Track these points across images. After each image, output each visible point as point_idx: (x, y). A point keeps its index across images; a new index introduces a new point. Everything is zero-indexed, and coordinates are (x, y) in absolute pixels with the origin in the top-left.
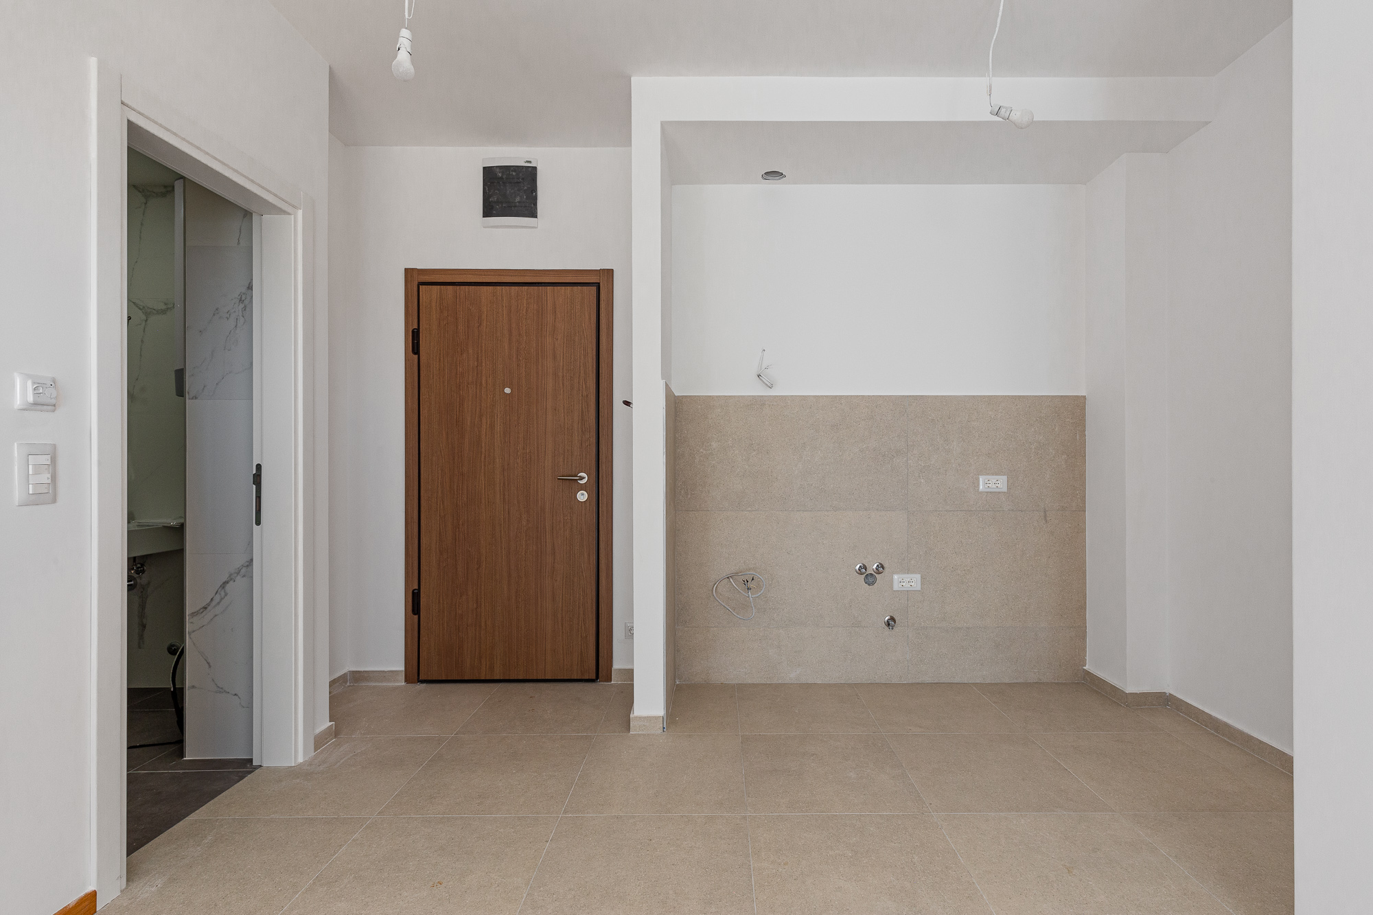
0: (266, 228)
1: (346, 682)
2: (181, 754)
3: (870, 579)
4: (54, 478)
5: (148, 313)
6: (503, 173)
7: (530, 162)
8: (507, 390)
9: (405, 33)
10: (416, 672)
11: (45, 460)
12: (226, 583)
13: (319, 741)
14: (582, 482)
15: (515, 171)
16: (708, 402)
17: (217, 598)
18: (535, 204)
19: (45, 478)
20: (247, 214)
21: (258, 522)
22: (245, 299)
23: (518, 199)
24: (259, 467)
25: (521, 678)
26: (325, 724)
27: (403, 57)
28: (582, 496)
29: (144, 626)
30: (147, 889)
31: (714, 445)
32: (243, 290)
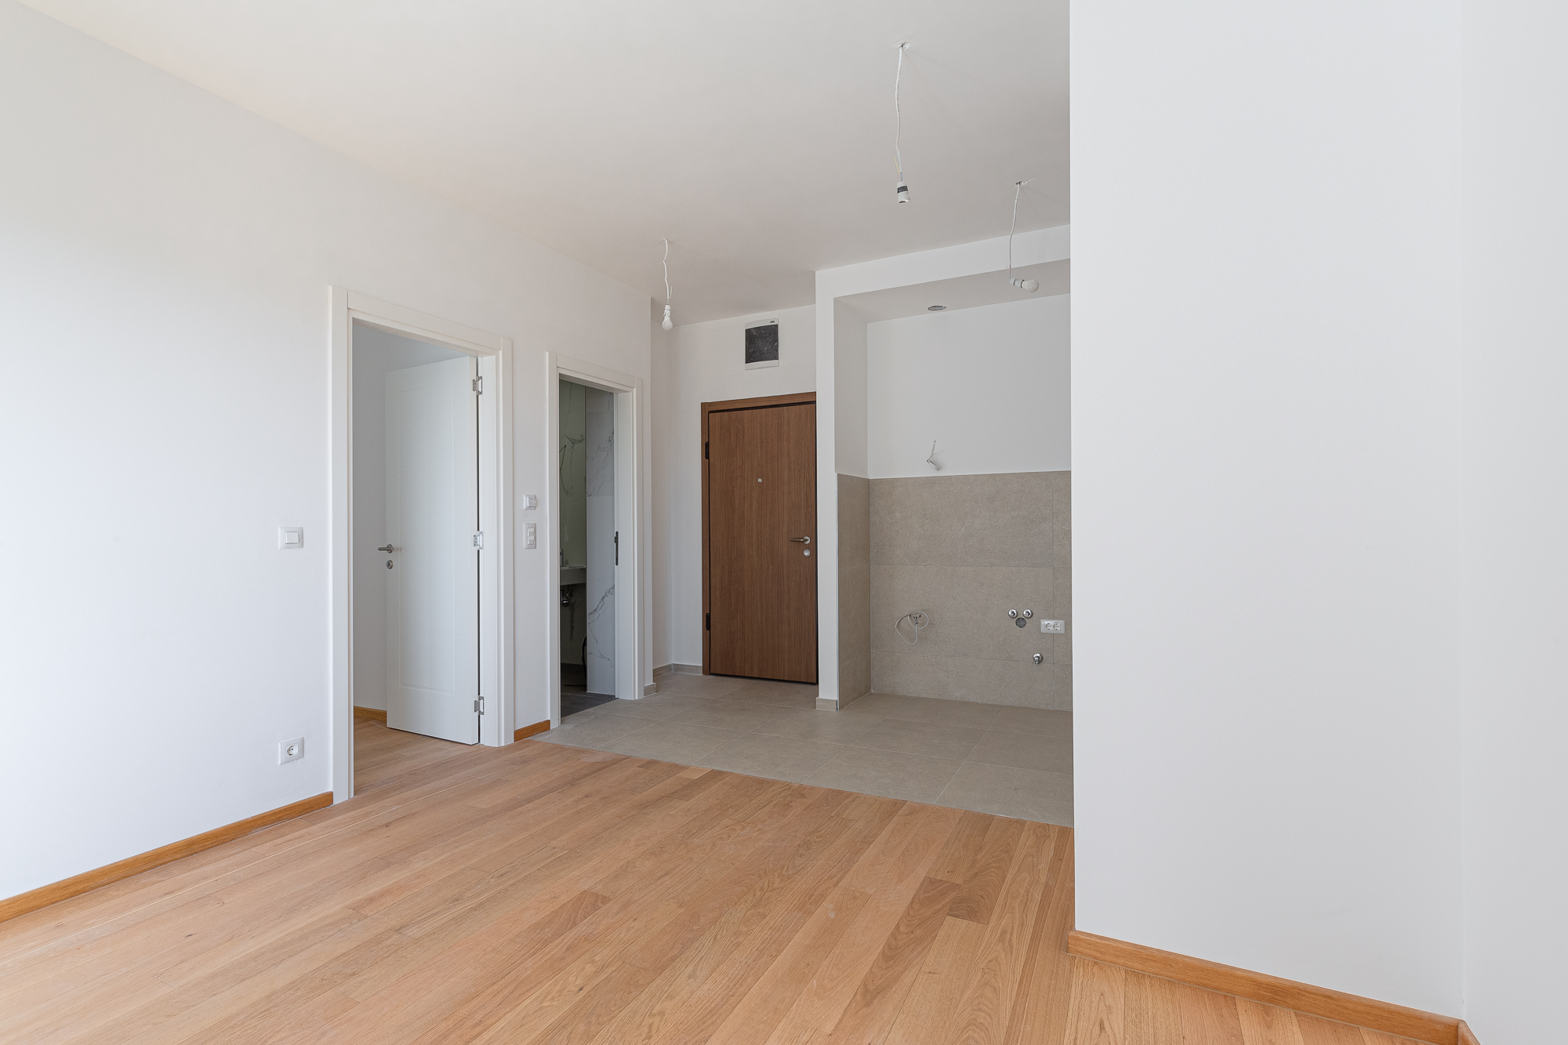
0: (619, 399)
1: (671, 670)
2: (586, 690)
3: (1020, 622)
4: (535, 538)
5: (574, 442)
6: (756, 332)
7: (773, 322)
8: (760, 480)
9: (667, 307)
10: (709, 668)
11: (532, 530)
12: (604, 597)
13: (647, 691)
14: (808, 542)
15: (763, 330)
16: (892, 482)
17: (600, 605)
18: (777, 350)
19: (532, 538)
20: (612, 394)
21: (617, 564)
22: (611, 440)
23: (766, 349)
24: (617, 532)
25: (769, 677)
26: (650, 682)
27: (667, 319)
28: (807, 553)
29: (572, 628)
30: (568, 727)
31: (898, 515)
32: (611, 435)
